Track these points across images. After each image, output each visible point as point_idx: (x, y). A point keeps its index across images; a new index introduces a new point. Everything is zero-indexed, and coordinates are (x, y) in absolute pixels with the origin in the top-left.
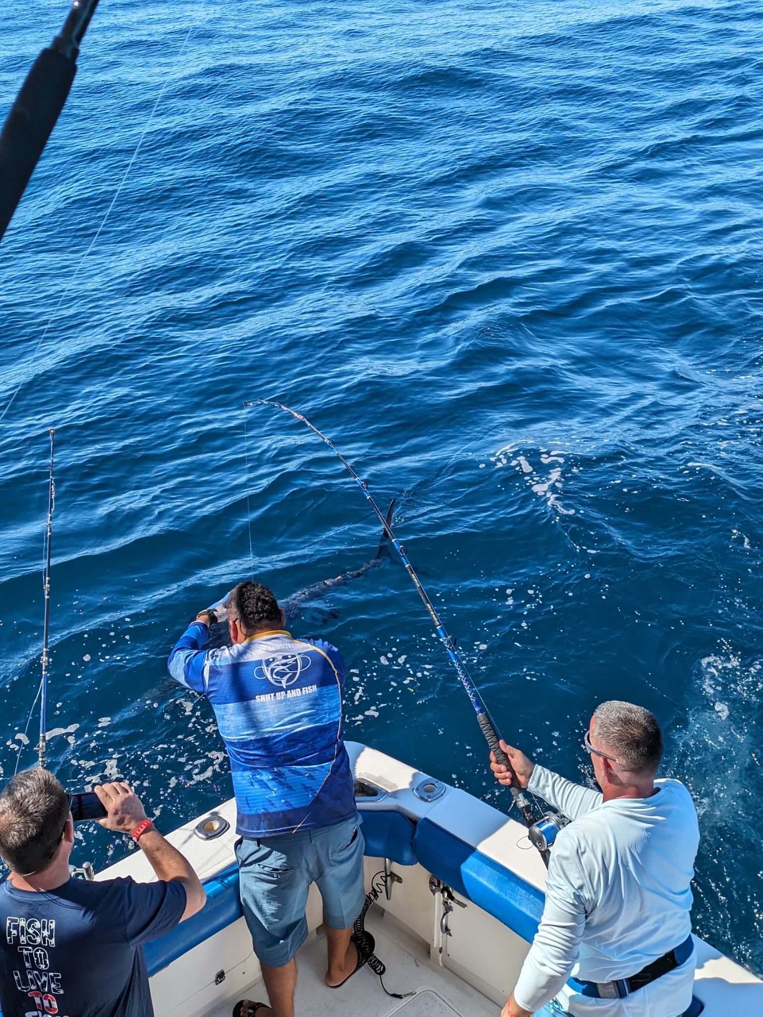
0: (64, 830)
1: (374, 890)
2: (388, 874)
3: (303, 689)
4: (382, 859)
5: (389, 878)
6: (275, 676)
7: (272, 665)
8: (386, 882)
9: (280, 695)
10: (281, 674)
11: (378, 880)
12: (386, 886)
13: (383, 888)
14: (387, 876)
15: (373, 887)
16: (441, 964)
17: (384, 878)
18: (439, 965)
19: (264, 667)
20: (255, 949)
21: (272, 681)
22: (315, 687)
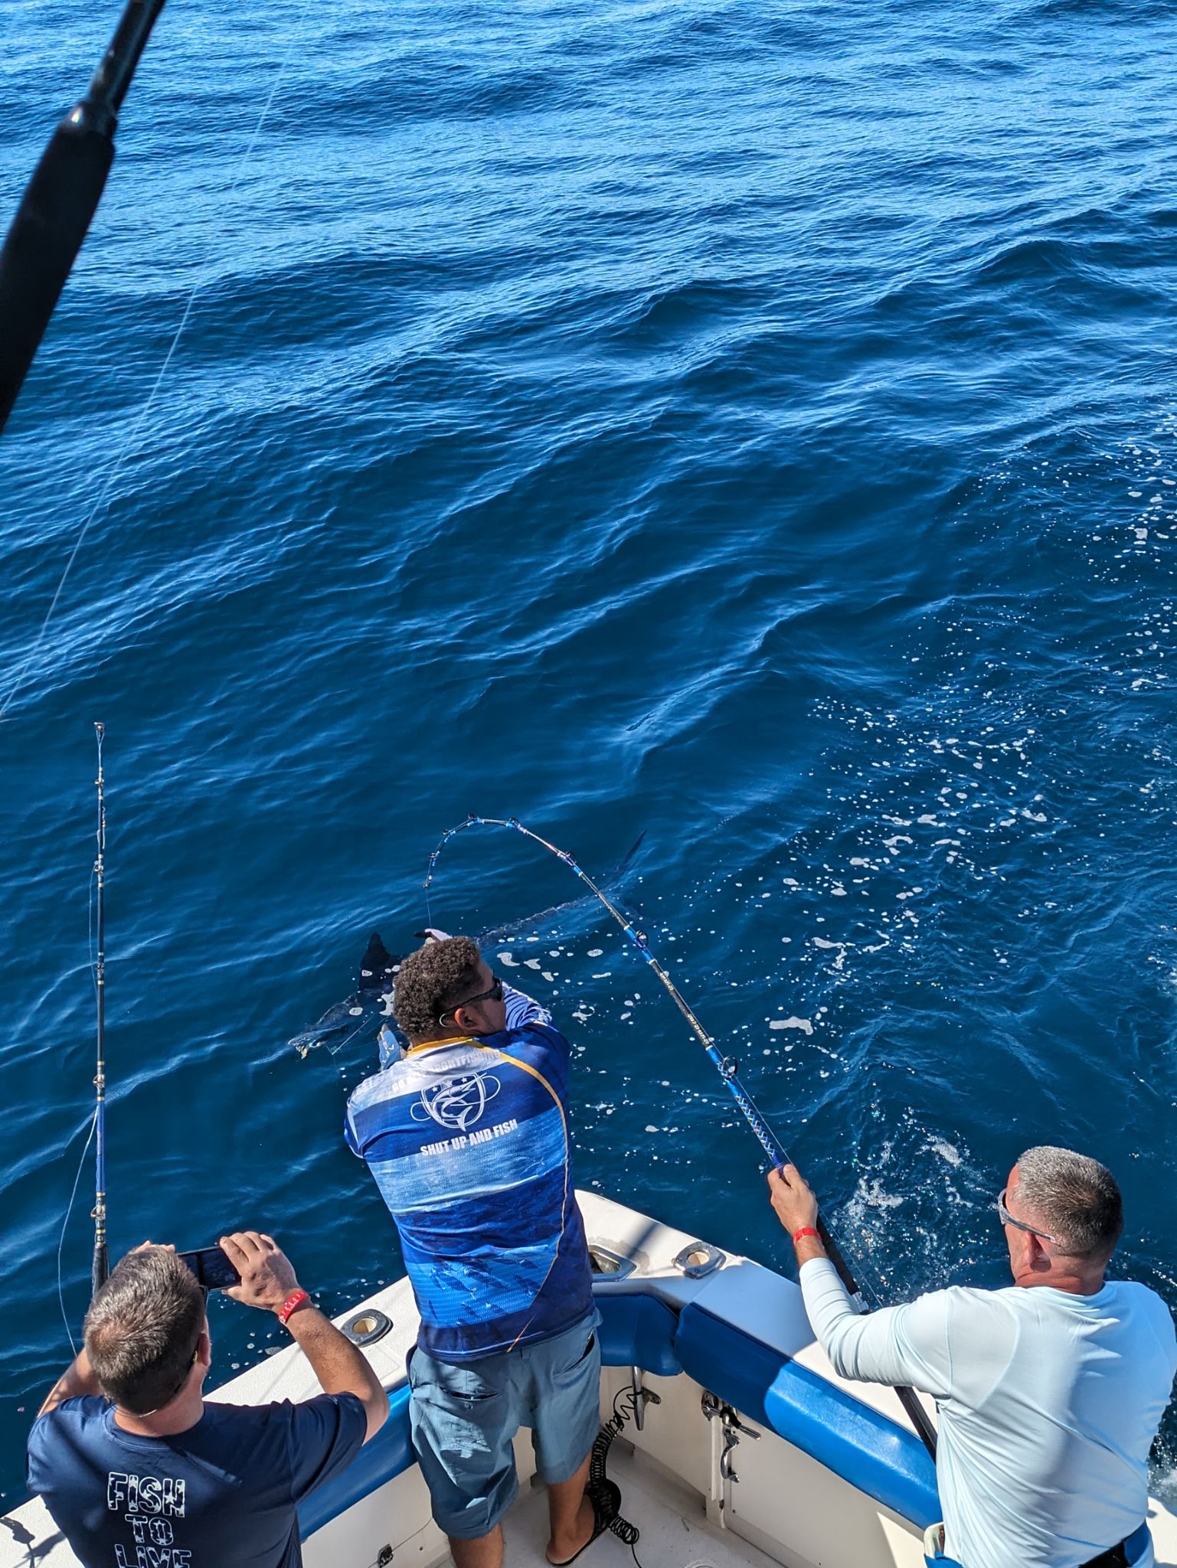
0: (197, 1349)
1: (617, 1415)
2: (638, 1390)
3: (495, 1128)
4: (629, 1368)
5: (639, 1397)
6: (444, 1114)
7: (438, 1098)
8: (635, 1403)
9: (459, 1143)
10: (456, 1110)
11: (623, 1400)
12: (635, 1408)
13: (631, 1413)
14: (636, 1394)
15: (615, 1412)
16: (723, 1526)
17: (632, 1398)
18: (720, 1527)
19: (426, 1104)
20: (435, 1516)
21: (442, 1122)
22: (513, 1124)
